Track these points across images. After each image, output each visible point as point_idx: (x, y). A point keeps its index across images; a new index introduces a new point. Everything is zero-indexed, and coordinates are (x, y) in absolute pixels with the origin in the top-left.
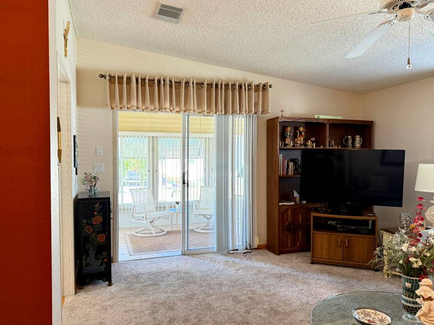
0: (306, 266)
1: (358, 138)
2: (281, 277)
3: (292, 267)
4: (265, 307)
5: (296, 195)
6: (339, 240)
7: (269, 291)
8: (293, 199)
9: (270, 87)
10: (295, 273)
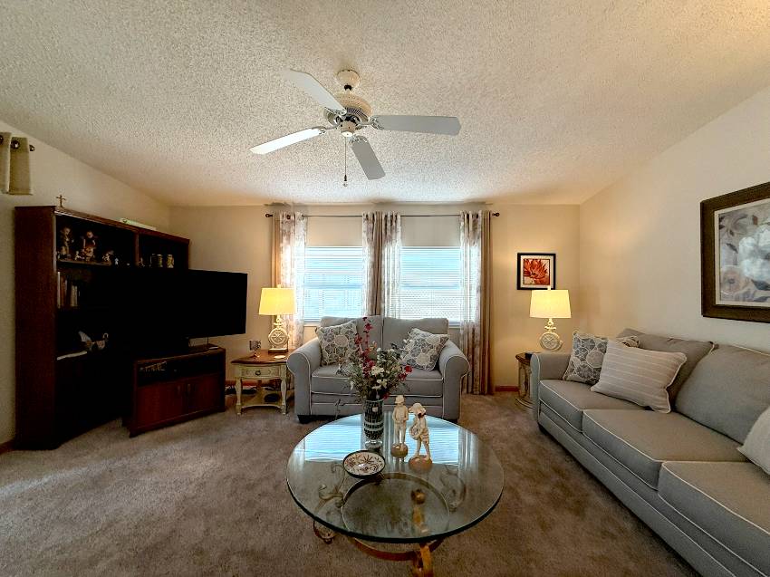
0: (126, 444)
1: (170, 258)
2: (97, 484)
3: (102, 457)
4: (116, 557)
5: (84, 338)
6: (179, 388)
7: (96, 522)
8: (82, 346)
9: (31, 150)
10: (118, 464)
